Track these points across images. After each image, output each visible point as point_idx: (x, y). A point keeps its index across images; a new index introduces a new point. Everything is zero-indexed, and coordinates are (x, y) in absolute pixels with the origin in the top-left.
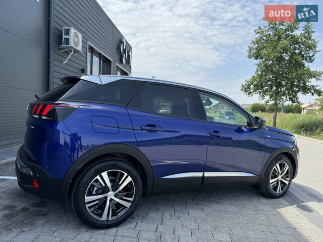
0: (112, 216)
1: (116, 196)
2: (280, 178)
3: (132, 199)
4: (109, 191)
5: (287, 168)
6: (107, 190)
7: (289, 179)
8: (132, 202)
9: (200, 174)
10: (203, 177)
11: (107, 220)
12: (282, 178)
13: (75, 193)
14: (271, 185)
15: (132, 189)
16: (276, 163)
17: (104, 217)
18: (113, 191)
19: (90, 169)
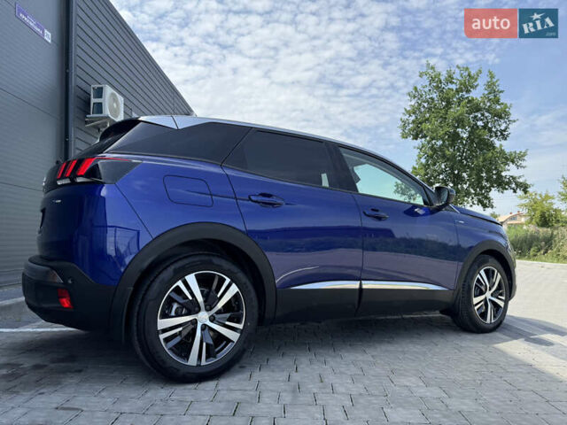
0: (207, 358)
1: (212, 319)
2: (488, 295)
3: (240, 326)
4: (200, 310)
5: (498, 278)
6: (197, 309)
7: (503, 298)
8: (242, 332)
9: (354, 285)
10: (361, 289)
11: (199, 366)
12: (492, 295)
13: (138, 314)
14: (476, 308)
15: (240, 308)
16: (479, 268)
17: (193, 360)
18: (207, 310)
19: (165, 268)
